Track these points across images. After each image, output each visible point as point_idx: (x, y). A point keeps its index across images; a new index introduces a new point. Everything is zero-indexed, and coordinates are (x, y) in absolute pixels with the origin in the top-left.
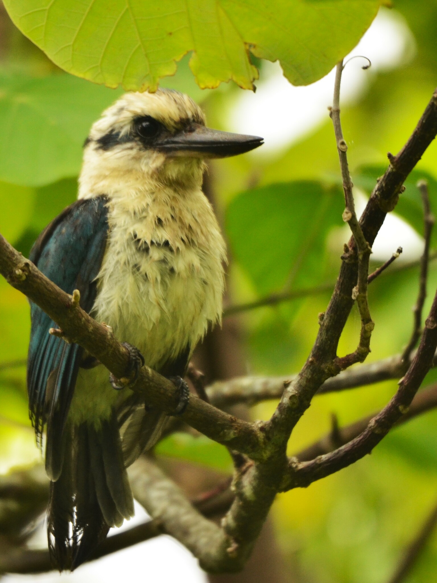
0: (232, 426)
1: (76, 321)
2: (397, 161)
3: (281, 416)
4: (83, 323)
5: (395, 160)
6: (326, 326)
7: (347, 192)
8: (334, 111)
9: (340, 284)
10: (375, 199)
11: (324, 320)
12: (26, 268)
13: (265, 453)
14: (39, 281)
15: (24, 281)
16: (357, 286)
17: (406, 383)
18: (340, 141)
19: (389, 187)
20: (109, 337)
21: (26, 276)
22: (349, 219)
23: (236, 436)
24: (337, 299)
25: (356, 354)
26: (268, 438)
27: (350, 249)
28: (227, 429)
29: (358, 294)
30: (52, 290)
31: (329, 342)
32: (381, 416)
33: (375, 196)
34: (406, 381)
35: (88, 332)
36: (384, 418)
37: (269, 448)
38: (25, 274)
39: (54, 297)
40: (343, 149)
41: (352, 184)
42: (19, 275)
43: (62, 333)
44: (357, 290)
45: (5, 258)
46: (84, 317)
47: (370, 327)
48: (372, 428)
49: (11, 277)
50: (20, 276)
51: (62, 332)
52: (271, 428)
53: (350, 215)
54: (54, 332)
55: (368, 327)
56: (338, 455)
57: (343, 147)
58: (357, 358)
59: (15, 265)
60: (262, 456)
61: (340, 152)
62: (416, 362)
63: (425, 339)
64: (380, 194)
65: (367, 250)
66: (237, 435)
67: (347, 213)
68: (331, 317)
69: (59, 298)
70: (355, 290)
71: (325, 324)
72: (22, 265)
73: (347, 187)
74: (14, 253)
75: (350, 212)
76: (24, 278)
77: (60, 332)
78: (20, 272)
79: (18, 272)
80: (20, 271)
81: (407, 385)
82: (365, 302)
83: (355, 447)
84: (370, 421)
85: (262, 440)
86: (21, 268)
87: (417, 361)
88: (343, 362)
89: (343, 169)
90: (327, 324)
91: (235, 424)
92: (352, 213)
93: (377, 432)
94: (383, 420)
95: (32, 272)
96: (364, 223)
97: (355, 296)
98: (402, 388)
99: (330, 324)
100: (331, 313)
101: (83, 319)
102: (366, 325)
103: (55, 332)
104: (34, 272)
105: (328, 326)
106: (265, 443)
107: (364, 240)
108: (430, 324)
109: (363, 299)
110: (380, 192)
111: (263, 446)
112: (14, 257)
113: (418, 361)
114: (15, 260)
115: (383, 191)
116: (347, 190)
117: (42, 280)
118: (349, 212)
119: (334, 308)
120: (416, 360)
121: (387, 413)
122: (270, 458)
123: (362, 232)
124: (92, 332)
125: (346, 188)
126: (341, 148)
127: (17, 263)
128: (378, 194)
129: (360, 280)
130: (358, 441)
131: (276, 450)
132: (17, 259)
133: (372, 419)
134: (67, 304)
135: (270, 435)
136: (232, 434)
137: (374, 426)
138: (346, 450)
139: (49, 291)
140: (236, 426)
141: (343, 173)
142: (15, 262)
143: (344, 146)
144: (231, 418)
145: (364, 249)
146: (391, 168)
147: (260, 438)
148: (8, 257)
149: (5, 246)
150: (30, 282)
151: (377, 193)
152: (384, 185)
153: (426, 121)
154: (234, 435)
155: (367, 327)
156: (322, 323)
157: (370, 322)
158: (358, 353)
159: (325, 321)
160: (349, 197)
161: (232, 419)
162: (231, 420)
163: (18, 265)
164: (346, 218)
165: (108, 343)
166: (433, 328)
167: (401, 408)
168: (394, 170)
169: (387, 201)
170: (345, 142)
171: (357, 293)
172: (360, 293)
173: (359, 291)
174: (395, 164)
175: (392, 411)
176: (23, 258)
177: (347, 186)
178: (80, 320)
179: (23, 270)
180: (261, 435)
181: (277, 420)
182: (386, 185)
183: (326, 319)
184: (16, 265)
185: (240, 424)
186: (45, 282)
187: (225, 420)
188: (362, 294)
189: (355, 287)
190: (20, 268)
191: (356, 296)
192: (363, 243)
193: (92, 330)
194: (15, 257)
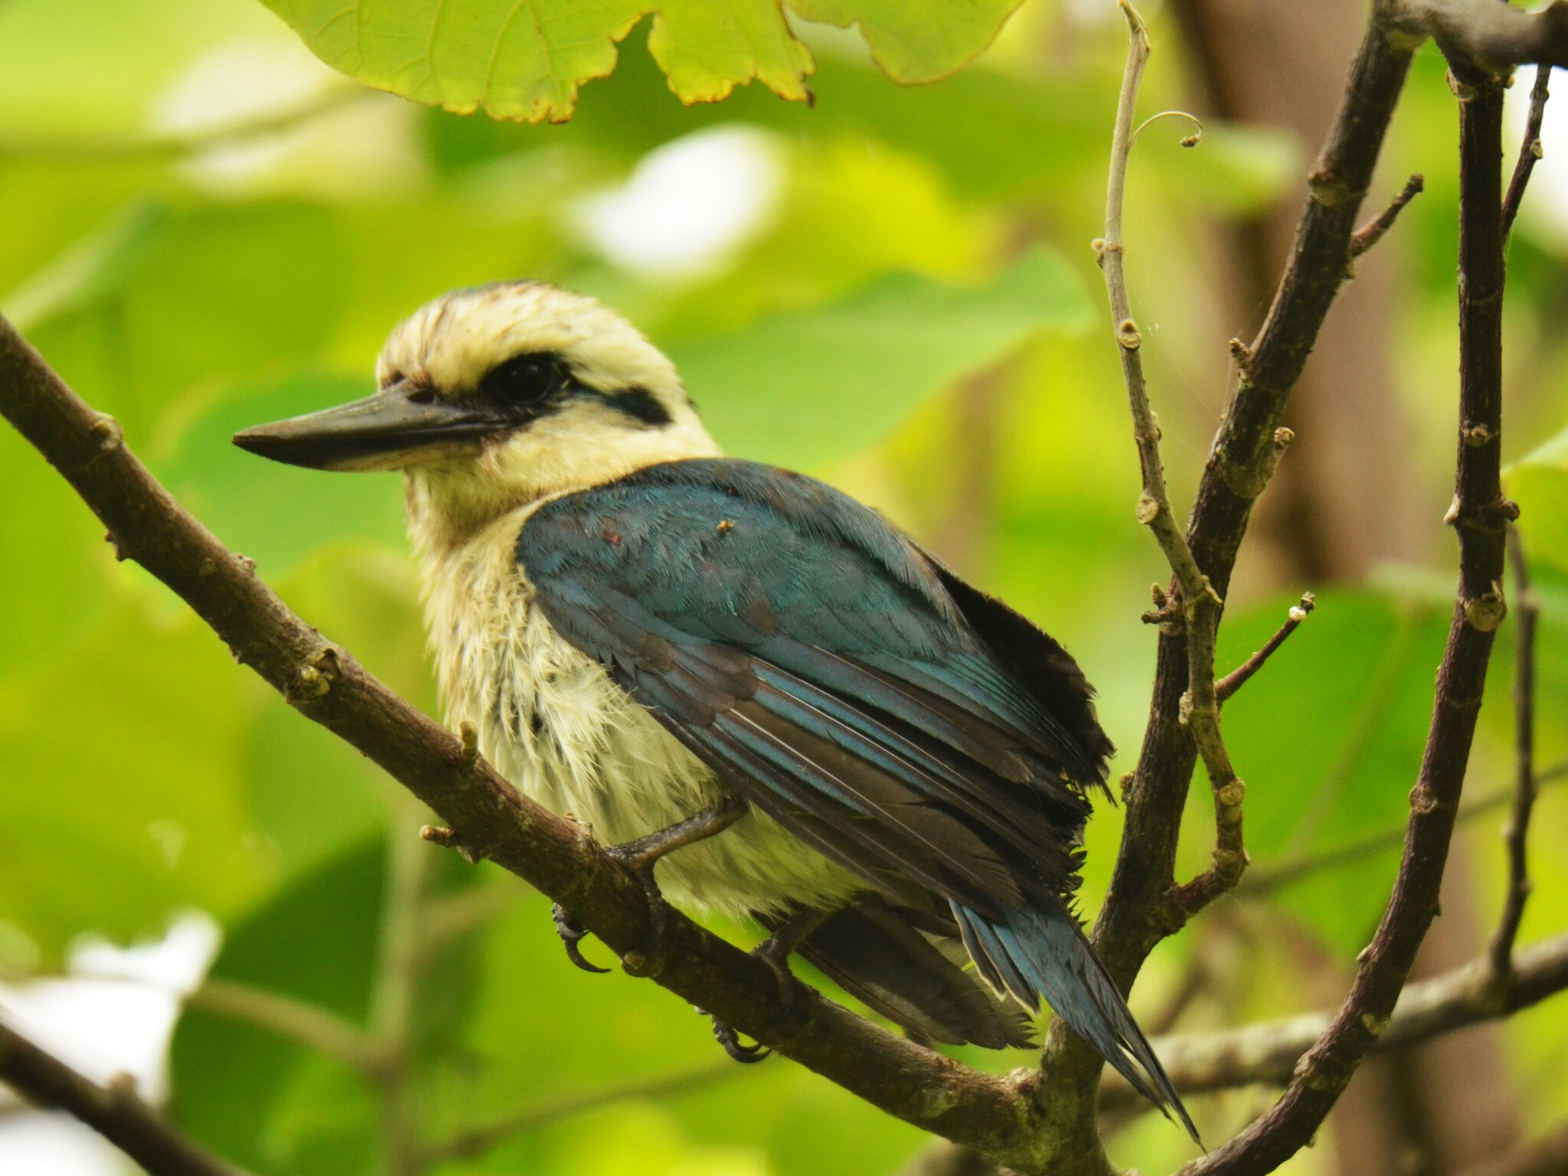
0: (942, 1080)
1: (481, 803)
2: (1253, 361)
3: (1058, 1045)
4: (500, 807)
5: (1249, 359)
6: (1138, 805)
7: (1144, 451)
8: (1107, 250)
9: (1159, 692)
10: (1216, 463)
11: (1132, 790)
12: (327, 664)
13: (1037, 1148)
14: (364, 695)
15: (324, 697)
16: (1190, 690)
17: (1377, 956)
18: (1123, 323)
19: (1244, 430)
20: (582, 846)
21: (330, 683)
22: (1150, 518)
23: (953, 1105)
24: (1156, 732)
25: (1213, 871)
26: (1039, 1110)
27: (1170, 600)
28: (927, 1086)
29: (1191, 708)
30: (404, 720)
31: (1150, 846)
32: (1322, 1045)
33: (1214, 458)
34: (1376, 950)
35: (519, 830)
36: (1329, 1049)
37: (1046, 1136)
38: (327, 680)
39: (411, 737)
40: (1130, 343)
41: (1158, 430)
42: (311, 681)
43: (451, 837)
44: (1189, 701)
45: (273, 641)
46: (505, 793)
47: (1232, 794)
48: (1303, 1075)
49: (291, 688)
50: (313, 685)
51: (452, 832)
52: (1042, 1081)
53: (1153, 506)
54: (430, 834)
55: (1228, 794)
56: (1231, 1155)
57: (1129, 338)
58: (1219, 880)
59: (301, 657)
60: (1031, 1157)
61: (1124, 351)
62: (1395, 900)
63: (1412, 841)
64: (1224, 451)
65: (1203, 594)
66: (955, 1103)
67: (1145, 502)
68: (1147, 780)
69: (426, 742)
70: (1185, 699)
71: (1136, 801)
72: (317, 656)
73: (1145, 439)
74: (296, 627)
75: (1153, 499)
76: (325, 688)
77: (448, 835)
78: (312, 673)
79: (308, 673)
80: (312, 669)
81: (1380, 959)
82: (1213, 729)
83: (1270, 1128)
84: (1299, 1061)
85: (1026, 1116)
86: (317, 663)
87: (1398, 900)
88: (1188, 896)
89: (1132, 394)
90: (1139, 800)
91: (950, 1076)
92: (1158, 501)
93: (1314, 1085)
94: (1328, 1054)
95: (346, 673)
96: (1198, 530)
97: (1185, 715)
98: (1368, 970)
99: (1147, 799)
100: (1148, 771)
101: (502, 797)
102: (1221, 791)
103: (433, 832)
104: (352, 675)
105: (1143, 803)
106: (1032, 1123)
107: (1195, 569)
108: (1422, 801)
109: (1205, 721)
110: (1224, 447)
111: (1030, 1131)
112: (296, 636)
113: (1401, 898)
114: (299, 645)
115: (1231, 441)
116: (1145, 445)
117: (376, 693)
118: (1151, 501)
119: (1151, 756)
120: (1396, 895)
121: (1335, 1036)
122: (1053, 1164)
123: (1189, 551)
124: (531, 831)
125: (1142, 440)
126: (1125, 341)
127: (305, 653)
128: (1221, 451)
129: (1194, 672)
130: (1277, 1113)
131: (1067, 1140)
132: (304, 642)
133: (1303, 1055)
134: (452, 757)
135: (1045, 1103)
136: (941, 1103)
137: (1307, 1070)
138: (1250, 1138)
139: (397, 721)
140: (952, 1078)
141: (1133, 403)
142: (299, 649)
143: (1133, 335)
144: (937, 1059)
145: (1195, 595)
146: (1244, 381)
147: (1021, 1110)
148: (281, 639)
149: (270, 610)
150: (342, 699)
151: (1218, 449)
152: (1232, 426)
153: (1305, 247)
154: (948, 1103)
155: (1225, 795)
156: (1129, 798)
157: (1232, 783)
158: (1217, 868)
159: (1135, 792)
160: (1149, 463)
161: (940, 1063)
162: (937, 1065)
163: (309, 657)
164: (1143, 516)
165: (578, 860)
166: (1428, 811)
167: (1367, 1020)
168: (1250, 385)
169: (1243, 468)
170: (1135, 326)
171: (1188, 706)
172: (1195, 708)
173: (1194, 701)
174: (1250, 368)
175: (1346, 1029)
176: (321, 640)
177: (1143, 435)
178: (494, 799)
179: (321, 669)
180: (1022, 1104)
181: (1050, 1058)
182: (1236, 425)
183: (1138, 786)
184: (304, 656)
185: (964, 1074)
186: (383, 701)
187: (922, 1064)
188: (1202, 710)
189: (1185, 693)
190: (314, 663)
191: (1187, 716)
192: (1193, 579)
193: (531, 827)
194: (301, 637)
